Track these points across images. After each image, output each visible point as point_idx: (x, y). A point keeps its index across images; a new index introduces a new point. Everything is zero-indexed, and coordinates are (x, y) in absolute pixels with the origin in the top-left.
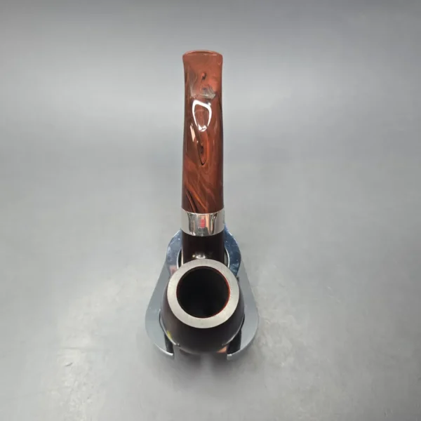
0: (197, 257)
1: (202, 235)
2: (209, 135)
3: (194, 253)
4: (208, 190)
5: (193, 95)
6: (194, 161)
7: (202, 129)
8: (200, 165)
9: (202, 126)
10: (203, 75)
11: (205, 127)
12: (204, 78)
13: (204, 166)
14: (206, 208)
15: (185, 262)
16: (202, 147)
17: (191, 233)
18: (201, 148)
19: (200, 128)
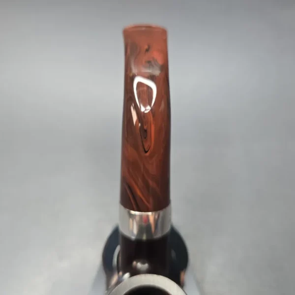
2: (154, 116)
4: (151, 183)
5: (134, 70)
6: (136, 147)
7: (145, 109)
8: (143, 154)
9: (145, 106)
10: (146, 47)
11: (149, 108)
12: (147, 50)
13: (147, 154)
14: (149, 206)
16: (146, 131)
18: (144, 132)
19: (143, 109)
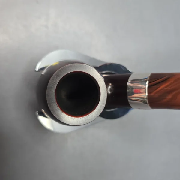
0: (109, 87)
1: (128, 91)
3: (112, 85)
4: (170, 97)
14: (152, 94)
15: (105, 78)
17: (129, 81)
